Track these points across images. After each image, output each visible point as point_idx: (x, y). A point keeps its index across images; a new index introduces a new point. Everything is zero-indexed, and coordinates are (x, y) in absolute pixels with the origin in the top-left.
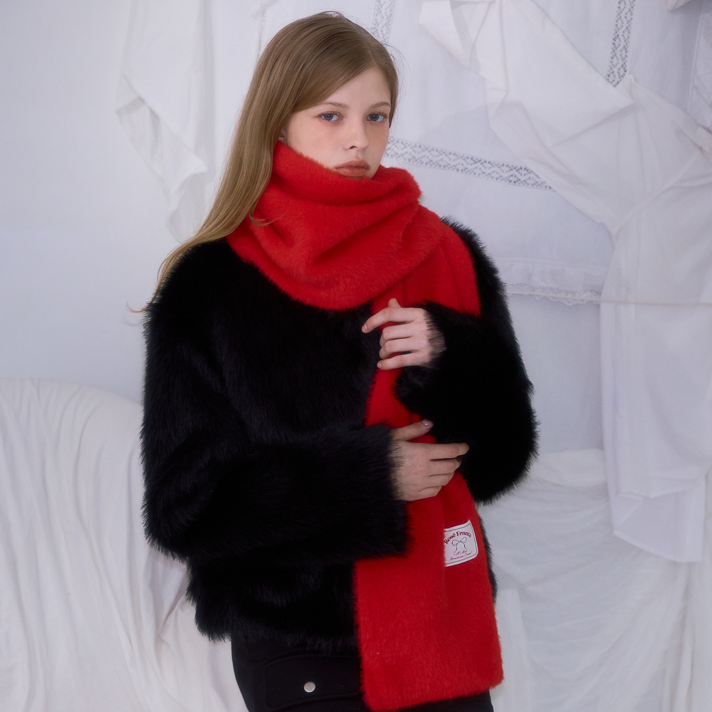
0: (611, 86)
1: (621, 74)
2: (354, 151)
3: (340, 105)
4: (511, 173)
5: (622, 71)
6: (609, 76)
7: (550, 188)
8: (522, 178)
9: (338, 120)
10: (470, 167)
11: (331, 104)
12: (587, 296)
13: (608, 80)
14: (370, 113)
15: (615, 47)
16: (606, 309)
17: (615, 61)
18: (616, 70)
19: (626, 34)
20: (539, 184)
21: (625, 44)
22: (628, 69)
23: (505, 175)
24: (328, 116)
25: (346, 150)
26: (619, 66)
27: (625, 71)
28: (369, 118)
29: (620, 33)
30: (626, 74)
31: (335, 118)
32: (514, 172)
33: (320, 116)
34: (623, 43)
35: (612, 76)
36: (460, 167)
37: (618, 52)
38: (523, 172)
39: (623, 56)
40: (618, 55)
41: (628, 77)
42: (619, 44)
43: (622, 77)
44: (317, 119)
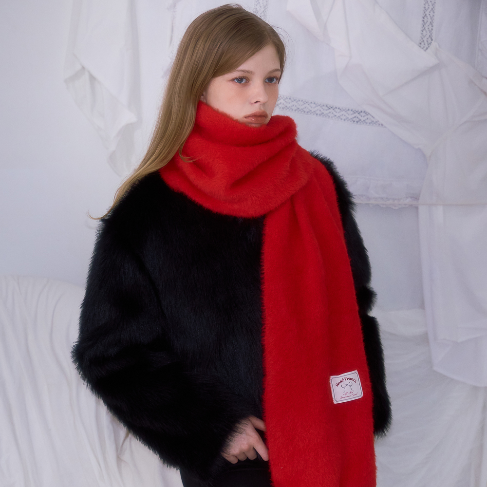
0: (422, 51)
1: (429, 42)
2: (258, 104)
3: (248, 72)
4: (355, 115)
5: (429, 40)
6: (420, 44)
7: (382, 125)
8: (362, 119)
9: (246, 82)
10: (326, 112)
11: (242, 71)
12: (408, 201)
13: (420, 46)
14: (268, 76)
15: (424, 23)
16: (422, 210)
17: (424, 33)
18: (425, 39)
19: (432, 14)
20: (374, 123)
21: (431, 21)
22: (433, 38)
23: (350, 117)
24: (240, 80)
25: (251, 104)
26: (428, 36)
27: (432, 40)
28: (267, 81)
29: (427, 13)
30: (433, 42)
31: (244, 81)
32: (357, 114)
33: (233, 80)
34: (429, 20)
35: (423, 44)
36: (318, 112)
37: (426, 26)
38: (363, 114)
39: (430, 29)
40: (426, 28)
41: (434, 44)
42: (427, 21)
43: (429, 44)
44: (231, 82)
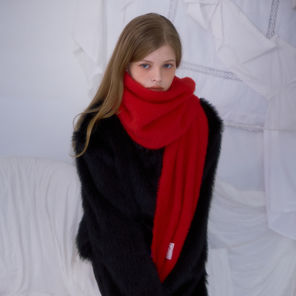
0: (267, 39)
2: (155, 82)
3: (149, 62)
5: (273, 33)
6: (267, 35)
7: (242, 81)
8: (230, 77)
9: (149, 67)
10: (208, 72)
12: (258, 127)
13: (267, 37)
15: (270, 23)
16: (266, 132)
17: (270, 29)
18: (270, 33)
19: (275, 18)
20: (237, 79)
22: (275, 32)
23: (223, 75)
25: (152, 81)
26: (272, 31)
29: (272, 18)
30: (275, 35)
31: (147, 67)
32: (226, 74)
33: (141, 65)
34: (273, 22)
37: (271, 25)
38: (230, 74)
39: (273, 27)
40: (271, 27)
42: (272, 22)
43: (272, 35)
44: (140, 67)
